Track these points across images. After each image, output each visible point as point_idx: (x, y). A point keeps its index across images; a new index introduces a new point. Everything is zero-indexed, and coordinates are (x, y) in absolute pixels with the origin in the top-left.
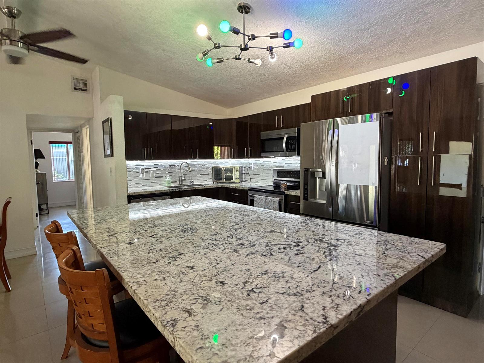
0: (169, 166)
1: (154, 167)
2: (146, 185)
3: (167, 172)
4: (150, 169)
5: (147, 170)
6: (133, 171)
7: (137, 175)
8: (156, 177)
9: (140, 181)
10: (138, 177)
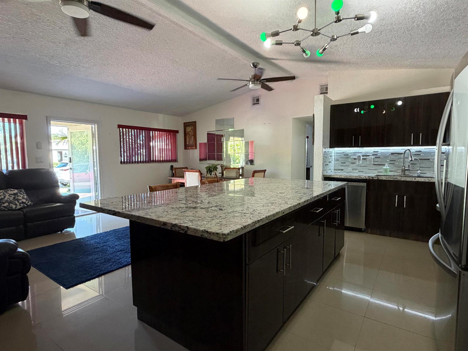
0: (391, 154)
1: (373, 155)
2: (363, 171)
3: (388, 160)
4: (369, 156)
5: (364, 157)
6: (351, 157)
7: (354, 161)
8: (374, 165)
9: (356, 168)
10: (355, 163)
